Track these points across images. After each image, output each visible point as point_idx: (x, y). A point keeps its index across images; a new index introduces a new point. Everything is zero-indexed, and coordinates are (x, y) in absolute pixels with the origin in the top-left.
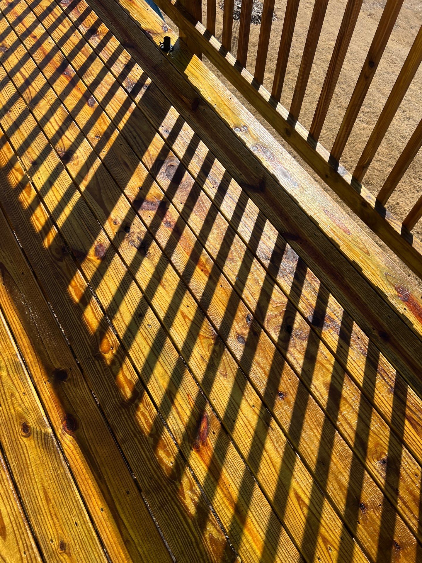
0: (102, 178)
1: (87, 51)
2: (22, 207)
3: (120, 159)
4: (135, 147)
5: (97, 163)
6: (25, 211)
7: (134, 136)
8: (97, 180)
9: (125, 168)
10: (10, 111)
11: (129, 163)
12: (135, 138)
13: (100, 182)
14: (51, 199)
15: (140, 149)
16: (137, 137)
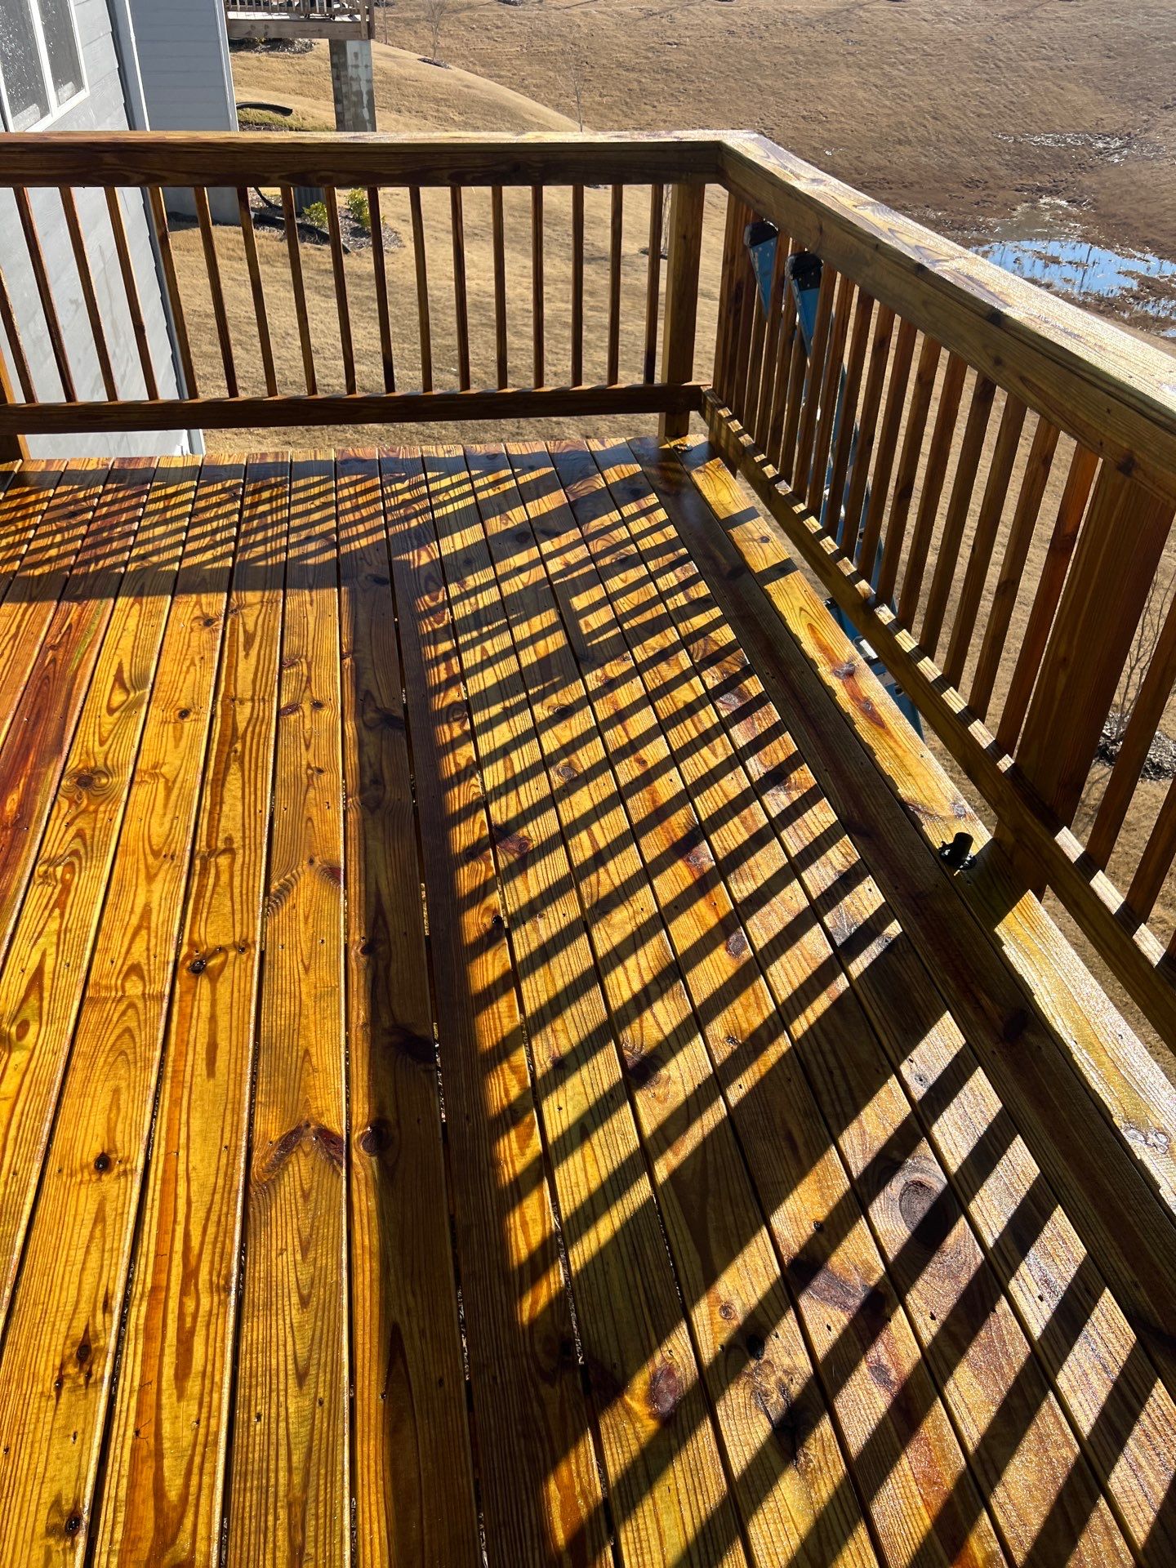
0: (719, 1160)
1: (754, 821)
2: (496, 1176)
3: (778, 1120)
4: (825, 1098)
5: (715, 1115)
6: (501, 1193)
7: (828, 1068)
8: (704, 1161)
9: (787, 1152)
10: (541, 916)
11: (800, 1141)
12: (831, 1073)
13: (710, 1172)
14: (573, 1180)
15: (838, 1109)
16: (837, 1073)
